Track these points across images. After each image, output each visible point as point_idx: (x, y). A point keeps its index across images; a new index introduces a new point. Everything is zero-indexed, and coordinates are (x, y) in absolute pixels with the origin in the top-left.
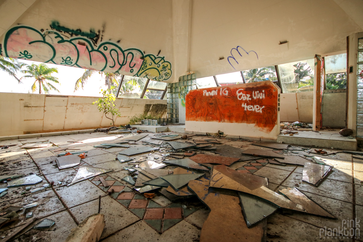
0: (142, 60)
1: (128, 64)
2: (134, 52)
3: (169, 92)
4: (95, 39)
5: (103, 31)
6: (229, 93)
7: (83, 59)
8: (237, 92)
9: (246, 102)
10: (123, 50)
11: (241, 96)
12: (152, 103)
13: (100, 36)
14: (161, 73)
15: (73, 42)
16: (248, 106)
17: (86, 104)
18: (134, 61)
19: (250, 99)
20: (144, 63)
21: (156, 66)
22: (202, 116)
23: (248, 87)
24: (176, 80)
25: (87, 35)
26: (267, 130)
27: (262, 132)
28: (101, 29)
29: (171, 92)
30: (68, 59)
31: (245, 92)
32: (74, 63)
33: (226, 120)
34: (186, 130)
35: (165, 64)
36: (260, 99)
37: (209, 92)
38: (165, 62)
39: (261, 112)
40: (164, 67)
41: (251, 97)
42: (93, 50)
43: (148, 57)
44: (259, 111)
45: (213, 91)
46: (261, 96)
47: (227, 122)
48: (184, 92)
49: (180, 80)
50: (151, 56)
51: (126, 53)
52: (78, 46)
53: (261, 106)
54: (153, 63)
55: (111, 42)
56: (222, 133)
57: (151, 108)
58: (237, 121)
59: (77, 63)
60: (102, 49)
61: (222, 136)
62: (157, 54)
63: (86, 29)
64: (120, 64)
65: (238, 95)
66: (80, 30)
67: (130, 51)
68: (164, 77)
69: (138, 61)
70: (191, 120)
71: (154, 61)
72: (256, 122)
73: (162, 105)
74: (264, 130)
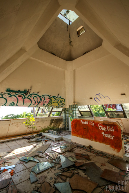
0: (49, 100)
1: (42, 102)
2: (45, 96)
3: (64, 113)
4: (26, 93)
5: (31, 90)
6: (94, 124)
7: (20, 102)
8: (99, 125)
9: (104, 131)
10: (40, 96)
11: (101, 127)
12: (54, 119)
13: (29, 92)
14: (59, 104)
15: (16, 96)
16: (105, 134)
17: (20, 122)
18: (45, 100)
19: (106, 130)
20: (51, 101)
21: (57, 101)
22: (80, 134)
23: (104, 123)
24: (67, 107)
25: (23, 92)
26: (117, 151)
27: (114, 151)
28: (30, 89)
29: (65, 113)
30: (13, 103)
31: (103, 125)
32: (15, 104)
33: (93, 140)
34: (72, 141)
35: (62, 100)
36: (112, 132)
37: (84, 122)
38: (61, 98)
39: (113, 139)
40: (61, 101)
41: (106, 129)
42: (25, 98)
43: (52, 98)
44: (111, 138)
45: (86, 122)
46: (112, 130)
47: (94, 141)
48: (71, 114)
49: (69, 107)
50: (54, 97)
51: (41, 97)
52: (18, 97)
53: (112, 135)
54: (55, 100)
55: (34, 93)
56: (92, 147)
57: (54, 121)
58: (99, 142)
59: (17, 105)
60: (29, 97)
61: (91, 148)
62: (57, 96)
63: (22, 90)
64: (38, 102)
65: (100, 126)
66: (20, 91)
67: (44, 96)
68: (61, 105)
69: (47, 100)
70: (75, 136)
71: (55, 99)
72: (110, 144)
73: (60, 119)
74: (115, 151)
